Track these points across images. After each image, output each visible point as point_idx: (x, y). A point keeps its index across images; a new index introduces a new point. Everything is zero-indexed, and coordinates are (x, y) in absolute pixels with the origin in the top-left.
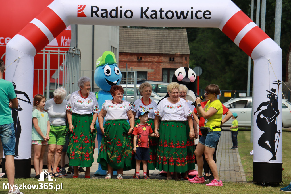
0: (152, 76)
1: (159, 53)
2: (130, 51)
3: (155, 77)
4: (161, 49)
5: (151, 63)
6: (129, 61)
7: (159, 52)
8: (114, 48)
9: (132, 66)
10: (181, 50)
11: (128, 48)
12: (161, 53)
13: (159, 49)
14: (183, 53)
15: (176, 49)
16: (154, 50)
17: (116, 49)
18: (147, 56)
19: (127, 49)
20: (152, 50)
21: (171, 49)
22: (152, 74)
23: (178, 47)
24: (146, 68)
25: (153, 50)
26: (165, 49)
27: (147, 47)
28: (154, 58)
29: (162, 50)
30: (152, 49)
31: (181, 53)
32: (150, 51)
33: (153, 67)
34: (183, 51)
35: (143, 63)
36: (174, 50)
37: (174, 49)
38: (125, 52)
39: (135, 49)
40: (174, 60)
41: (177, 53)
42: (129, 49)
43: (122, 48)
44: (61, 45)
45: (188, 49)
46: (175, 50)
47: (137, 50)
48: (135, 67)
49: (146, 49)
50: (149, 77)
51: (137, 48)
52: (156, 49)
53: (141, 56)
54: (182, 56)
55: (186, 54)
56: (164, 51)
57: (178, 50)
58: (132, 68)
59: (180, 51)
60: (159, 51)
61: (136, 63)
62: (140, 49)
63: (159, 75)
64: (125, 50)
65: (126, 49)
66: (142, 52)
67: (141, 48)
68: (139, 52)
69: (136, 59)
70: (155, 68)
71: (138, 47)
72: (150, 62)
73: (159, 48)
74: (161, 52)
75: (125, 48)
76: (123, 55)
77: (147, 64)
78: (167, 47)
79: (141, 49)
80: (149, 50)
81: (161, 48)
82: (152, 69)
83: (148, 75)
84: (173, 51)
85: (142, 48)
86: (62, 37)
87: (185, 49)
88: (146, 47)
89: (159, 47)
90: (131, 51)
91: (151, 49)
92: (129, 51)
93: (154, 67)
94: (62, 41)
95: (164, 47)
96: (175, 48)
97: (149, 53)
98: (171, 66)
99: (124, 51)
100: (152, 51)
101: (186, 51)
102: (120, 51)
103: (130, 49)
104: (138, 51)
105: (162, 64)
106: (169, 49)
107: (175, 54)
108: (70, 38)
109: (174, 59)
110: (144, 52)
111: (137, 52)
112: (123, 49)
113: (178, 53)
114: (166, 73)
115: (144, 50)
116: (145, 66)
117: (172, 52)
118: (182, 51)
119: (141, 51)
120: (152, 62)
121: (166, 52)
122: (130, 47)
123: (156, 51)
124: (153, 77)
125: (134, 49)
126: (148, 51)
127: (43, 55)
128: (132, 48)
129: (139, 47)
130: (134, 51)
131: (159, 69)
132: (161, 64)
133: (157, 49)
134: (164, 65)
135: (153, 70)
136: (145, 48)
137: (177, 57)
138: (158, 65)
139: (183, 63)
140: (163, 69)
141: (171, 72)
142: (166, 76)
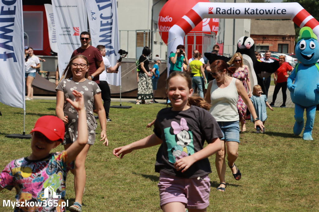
3: (273, 49)
6: (258, 40)
8: (247, 32)
12: (277, 34)
17: (248, 32)
18: (269, 37)
23: (288, 31)
28: (273, 38)
30: (272, 32)
31: (290, 35)
34: (291, 33)
35: (266, 41)
37: (285, 32)
38: (255, 34)
39: (262, 32)
40: (285, 39)
44: (213, 30)
45: (294, 32)
48: (261, 43)
49: (268, 32)
53: (265, 37)
54: (290, 37)
55: (293, 34)
57: (288, 33)
61: (262, 41)
63: (276, 48)
65: (256, 32)
66: (266, 34)
68: (264, 34)
69: (262, 38)
72: (271, 40)
76: (254, 36)
77: (269, 41)
78: (282, 31)
79: (265, 32)
80: (270, 33)
82: (272, 44)
83: (269, 48)
84: (285, 34)
86: (213, 26)
89: (276, 31)
90: (259, 33)
93: (273, 43)
94: (213, 28)
95: (279, 31)
98: (283, 42)
100: (272, 34)
105: (278, 41)
108: (218, 26)
109: (285, 38)
111: (262, 34)
113: (288, 35)
114: (280, 46)
116: (267, 43)
120: (272, 40)
121: (280, 34)
122: (258, 31)
123: (274, 34)
127: (202, 36)
131: (276, 44)
135: (272, 45)
137: (287, 37)
138: (276, 42)
139: (291, 41)
140: (279, 44)
141: (284, 46)
142: (280, 49)
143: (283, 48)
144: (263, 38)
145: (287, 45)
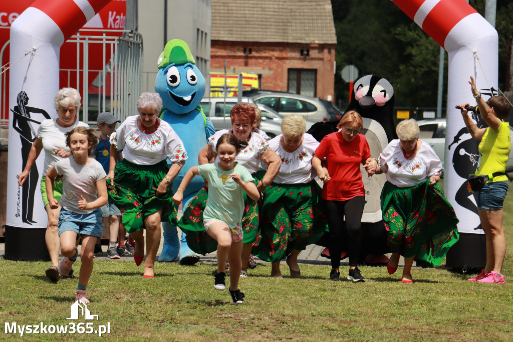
0: (271, 83)
1: (281, 41)
2: (231, 37)
3: (275, 85)
4: (286, 34)
5: (268, 60)
6: (229, 57)
7: (283, 39)
8: (202, 32)
9: (235, 64)
10: (320, 35)
11: (226, 32)
12: (285, 41)
13: (281, 34)
14: (325, 42)
15: (312, 35)
16: (274, 35)
17: (206, 34)
18: (261, 48)
19: (225, 34)
20: (270, 35)
21: (303, 35)
22: (270, 80)
23: (316, 32)
24: (259, 68)
25: (272, 35)
26: (293, 35)
27: (262, 32)
28: (273, 50)
29: (287, 36)
30: (270, 33)
31: (321, 42)
32: (266, 38)
33: (271, 67)
34: (325, 39)
35: (254, 60)
36: (309, 37)
37: (308, 34)
38: (221, 39)
39: (241, 34)
40: (308, 54)
41: (314, 41)
42: (229, 34)
43: (217, 32)
44: (109, 26)
45: (333, 33)
46: (311, 37)
47: (243, 36)
48: (240, 66)
49: (259, 35)
50: (265, 84)
51: (243, 33)
52: (278, 34)
53: (250, 47)
54: (322, 47)
55: (330, 42)
56: (291, 38)
57: (315, 37)
58: (234, 69)
59: (320, 37)
60: (282, 37)
61: (242, 61)
62: (249, 35)
63: (281, 81)
64: (221, 35)
65: (223, 34)
66: (252, 40)
67: (250, 33)
68: (247, 40)
69: (241, 52)
70: (275, 68)
71: (245, 31)
72: (266, 58)
73: (283, 33)
74: (285, 39)
75: (222, 32)
76: (218, 45)
77: (261, 61)
78: (297, 31)
79: (251, 35)
80: (264, 36)
81: (285, 32)
82: (270, 69)
83: (262, 81)
84: (307, 39)
85: (252, 33)
86: (110, 13)
87: (328, 34)
88: (259, 32)
89: (281, 31)
90: (233, 37)
91: (267, 35)
92: (229, 37)
93: (274, 66)
94: (111, 20)
95: (290, 31)
96: (311, 33)
97: (264, 41)
98: (302, 64)
99: (220, 37)
100: (270, 38)
101: (331, 37)
102: (213, 39)
103: (232, 34)
104: (245, 38)
105: (288, 61)
106: (299, 35)
107: (311, 44)
108: (124, 15)
109: (308, 51)
110: (256, 40)
111: (243, 40)
112: (219, 33)
113: (316, 42)
114: (294, 76)
115: (256, 36)
116: (257, 65)
117: (305, 40)
118: (322, 37)
119: (250, 38)
120: (270, 58)
121: (294, 39)
122: (231, 32)
123: (276, 39)
124: (272, 85)
125: (238, 34)
126: (263, 38)
127: (76, 44)
128: (235, 32)
129: (247, 31)
130: (237, 38)
131: (282, 70)
132: (285, 61)
133: (280, 34)
134: (290, 62)
135: (272, 72)
136: (257, 33)
137: (314, 48)
138: (280, 62)
139: (325, 59)
140: (290, 70)
141: (303, 76)
142: (295, 83)
143: (302, 82)
144: (245, 51)
145: (315, 71)
